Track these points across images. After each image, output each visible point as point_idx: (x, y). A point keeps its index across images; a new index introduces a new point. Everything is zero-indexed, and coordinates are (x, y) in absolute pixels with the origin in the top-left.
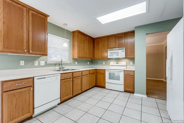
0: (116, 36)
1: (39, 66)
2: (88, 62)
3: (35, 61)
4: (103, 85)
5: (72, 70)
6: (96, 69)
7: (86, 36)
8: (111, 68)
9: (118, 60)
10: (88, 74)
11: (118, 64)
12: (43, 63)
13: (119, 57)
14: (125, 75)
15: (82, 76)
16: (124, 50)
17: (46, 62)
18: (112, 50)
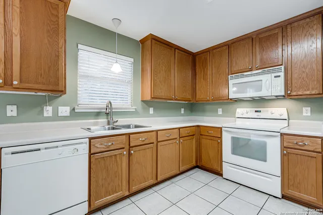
0: (254, 37)
1: (56, 117)
2: (183, 110)
3: (45, 107)
4: (215, 167)
5: (136, 127)
6: (198, 126)
7: (173, 49)
8: (240, 123)
9: (259, 102)
10: (176, 139)
11: (261, 115)
12: (64, 111)
13: (264, 93)
14: (283, 148)
15: (158, 142)
17: (74, 109)
18: (243, 77)
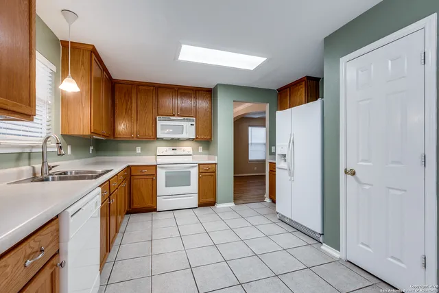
4: (150, 205)
6: (128, 166)
11: (177, 152)
14: (199, 173)
16: (194, 123)
18: (169, 120)
